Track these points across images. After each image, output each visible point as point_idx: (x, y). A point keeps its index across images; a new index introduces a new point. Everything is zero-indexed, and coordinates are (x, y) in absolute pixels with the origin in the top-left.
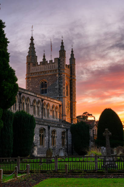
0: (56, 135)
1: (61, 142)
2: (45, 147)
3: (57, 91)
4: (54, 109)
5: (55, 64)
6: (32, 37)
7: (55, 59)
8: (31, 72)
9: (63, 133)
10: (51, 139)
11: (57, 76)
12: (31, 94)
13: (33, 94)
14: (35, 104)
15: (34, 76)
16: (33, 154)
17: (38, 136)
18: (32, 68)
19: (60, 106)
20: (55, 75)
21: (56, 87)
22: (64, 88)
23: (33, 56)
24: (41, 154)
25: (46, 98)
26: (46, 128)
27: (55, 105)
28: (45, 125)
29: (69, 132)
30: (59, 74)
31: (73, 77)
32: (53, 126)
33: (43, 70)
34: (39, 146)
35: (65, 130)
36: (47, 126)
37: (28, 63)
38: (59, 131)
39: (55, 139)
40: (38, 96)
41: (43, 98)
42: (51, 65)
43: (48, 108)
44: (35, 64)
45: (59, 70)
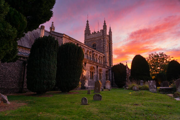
0: (102, 73)
1: (105, 78)
2: (94, 80)
3: (102, 48)
4: (100, 58)
5: (101, 33)
6: (88, 21)
7: (101, 30)
8: (87, 39)
9: (107, 72)
10: (98, 75)
11: (102, 39)
12: (86, 46)
13: (87, 47)
14: (88, 53)
15: (88, 41)
16: (85, 86)
17: (89, 72)
18: (87, 36)
19: (104, 57)
20: (101, 39)
21: (101, 46)
22: (106, 47)
23: (88, 30)
24: (91, 85)
25: (95, 51)
26: (95, 67)
27: (101, 56)
28: (95, 65)
29: (110, 71)
30: (103, 39)
31: (111, 42)
32: (100, 66)
33: (94, 37)
34: (90, 80)
35: (108, 70)
36: (96, 66)
37: (85, 34)
38: (104, 70)
39: (102, 75)
40: (90, 48)
41: (93, 50)
42: (98, 34)
43: (97, 57)
44: (89, 34)
45: (103, 36)
